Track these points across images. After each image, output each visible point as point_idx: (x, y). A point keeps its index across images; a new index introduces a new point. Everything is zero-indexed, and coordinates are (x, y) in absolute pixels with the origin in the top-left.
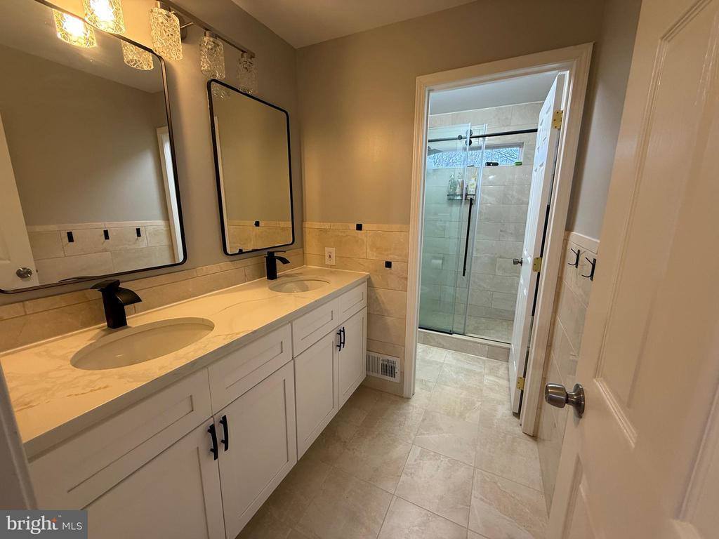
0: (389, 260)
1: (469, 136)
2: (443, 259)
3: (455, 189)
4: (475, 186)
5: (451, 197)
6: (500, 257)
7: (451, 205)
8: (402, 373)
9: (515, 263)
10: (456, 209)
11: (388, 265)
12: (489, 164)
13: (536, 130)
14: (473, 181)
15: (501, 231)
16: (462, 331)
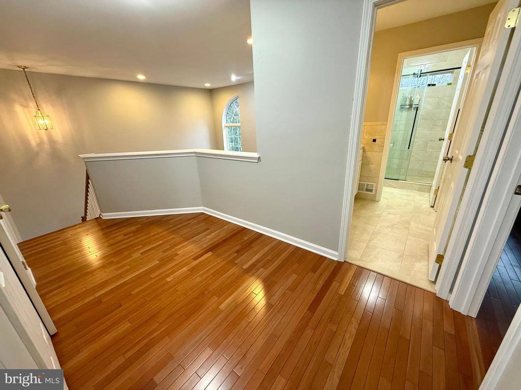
0: (375, 138)
1: (419, 73)
2: (394, 143)
3: (406, 102)
4: (419, 99)
5: (403, 107)
6: (431, 141)
7: (402, 111)
8: (376, 190)
9: (440, 140)
10: (405, 113)
11: (374, 140)
12: (429, 85)
13: (460, 68)
14: (418, 96)
15: (433, 125)
16: (404, 179)
